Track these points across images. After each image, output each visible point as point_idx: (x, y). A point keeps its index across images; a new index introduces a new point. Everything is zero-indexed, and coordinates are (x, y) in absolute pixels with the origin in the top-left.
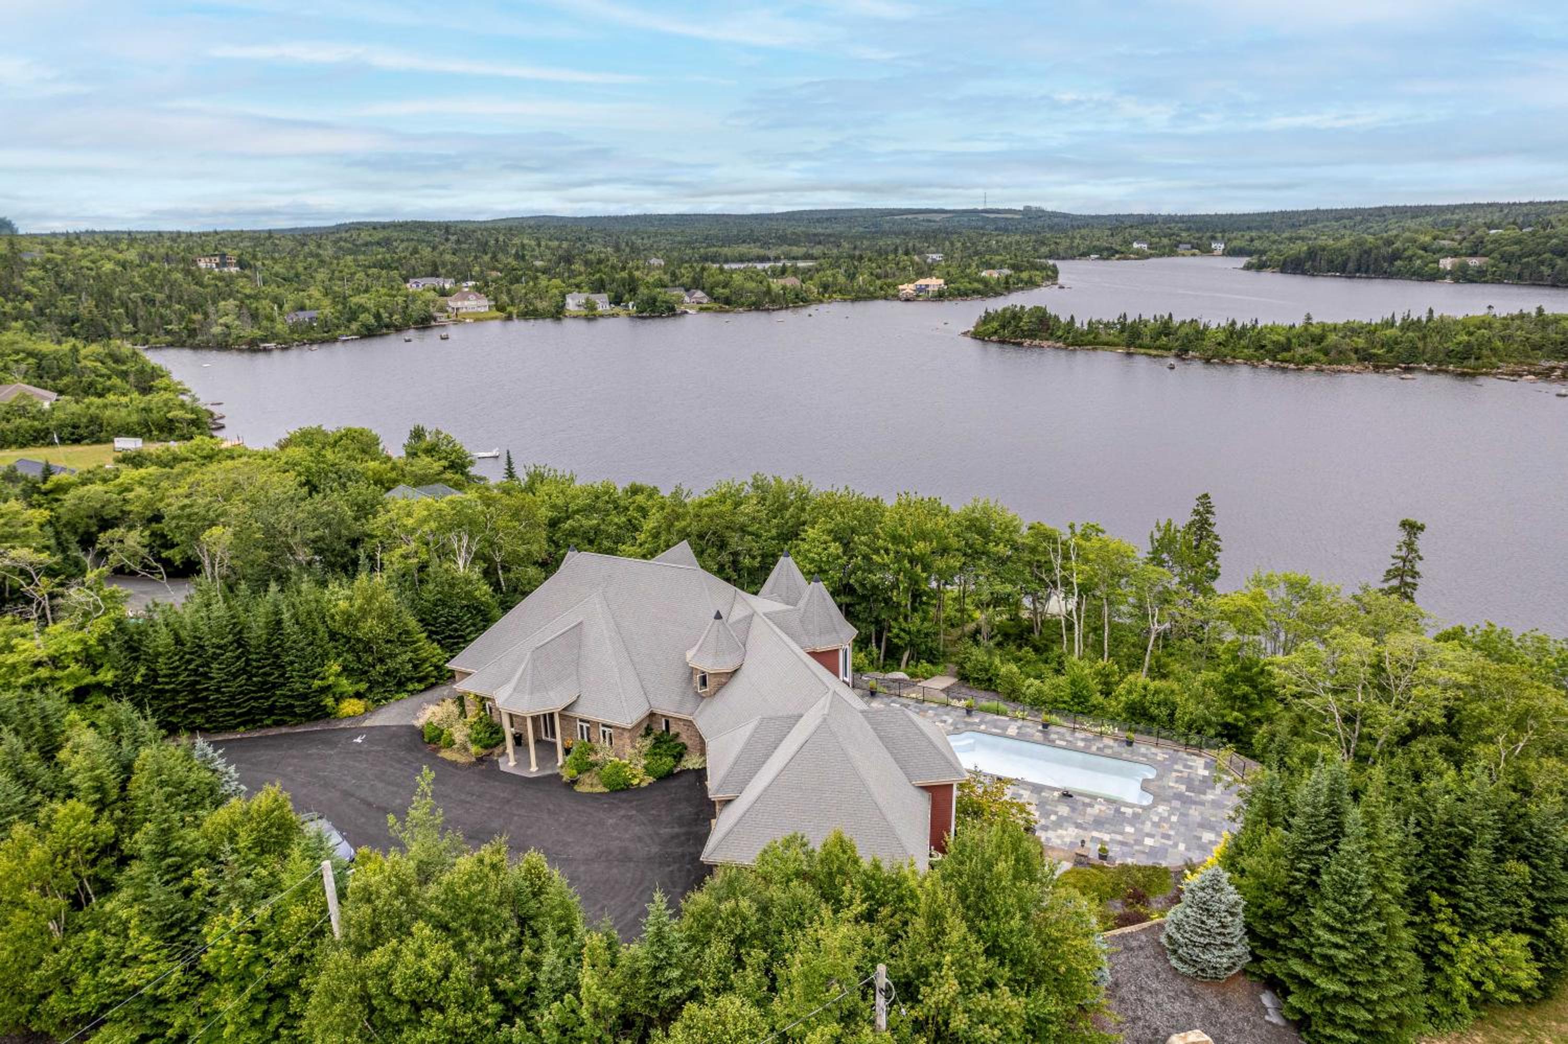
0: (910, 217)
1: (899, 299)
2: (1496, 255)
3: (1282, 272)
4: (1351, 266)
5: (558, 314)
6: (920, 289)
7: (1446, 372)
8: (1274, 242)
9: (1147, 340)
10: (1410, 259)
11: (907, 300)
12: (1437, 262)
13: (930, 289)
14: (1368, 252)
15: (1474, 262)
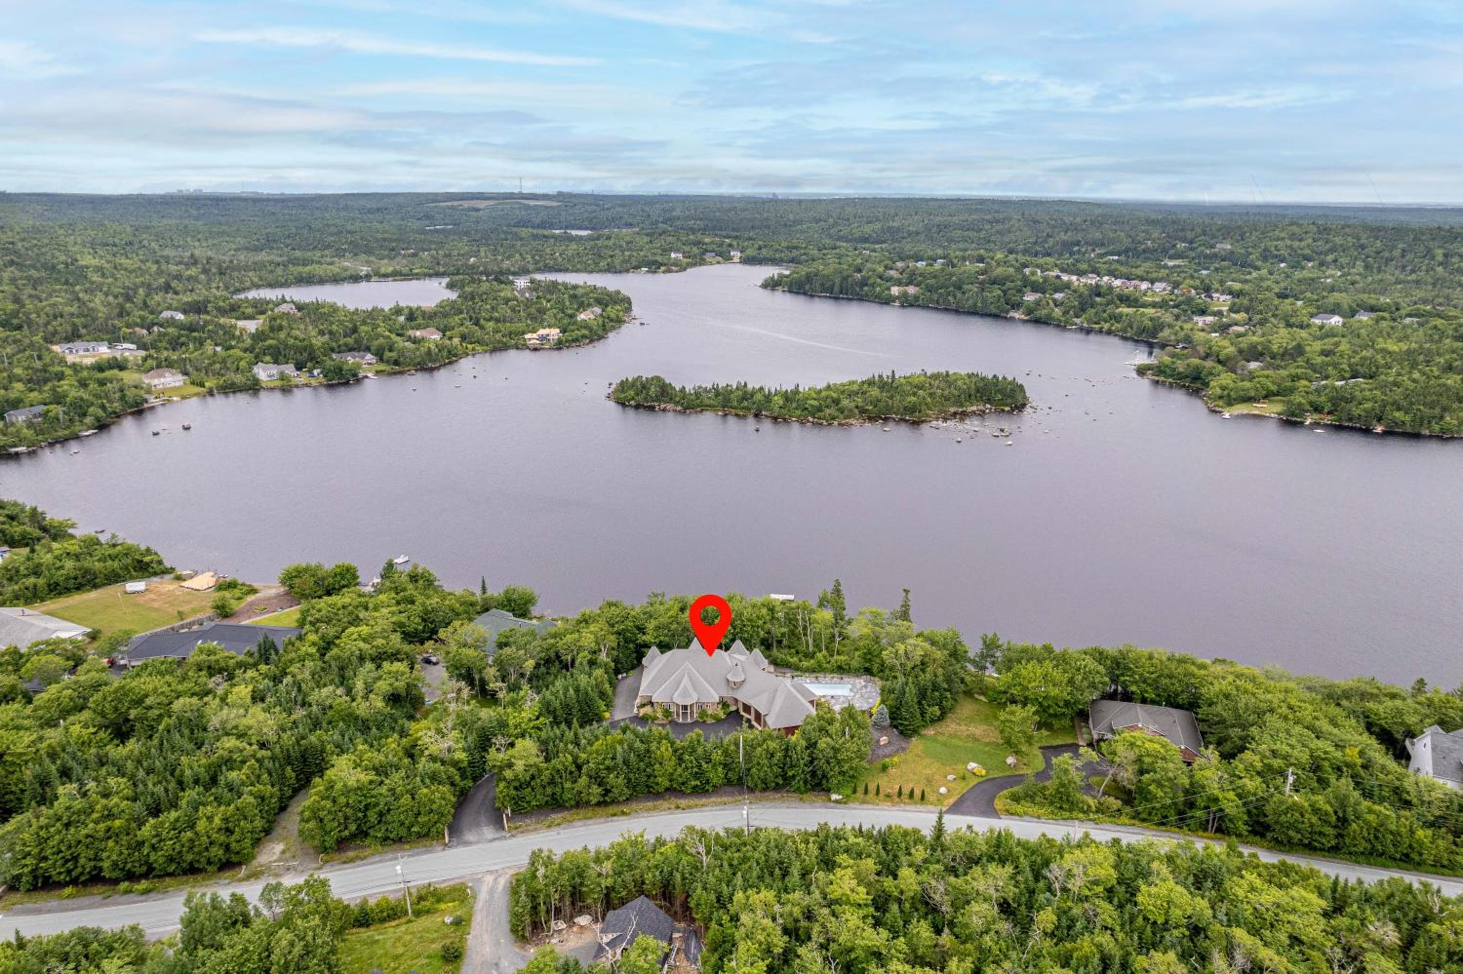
0: (455, 203)
1: (528, 348)
2: (923, 286)
3: (790, 292)
4: (836, 289)
5: (254, 388)
6: (543, 338)
7: (906, 421)
8: (777, 250)
9: (735, 404)
10: (873, 285)
11: (535, 349)
12: (889, 289)
13: (551, 338)
14: (845, 279)
15: (911, 290)
